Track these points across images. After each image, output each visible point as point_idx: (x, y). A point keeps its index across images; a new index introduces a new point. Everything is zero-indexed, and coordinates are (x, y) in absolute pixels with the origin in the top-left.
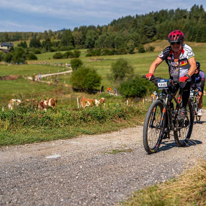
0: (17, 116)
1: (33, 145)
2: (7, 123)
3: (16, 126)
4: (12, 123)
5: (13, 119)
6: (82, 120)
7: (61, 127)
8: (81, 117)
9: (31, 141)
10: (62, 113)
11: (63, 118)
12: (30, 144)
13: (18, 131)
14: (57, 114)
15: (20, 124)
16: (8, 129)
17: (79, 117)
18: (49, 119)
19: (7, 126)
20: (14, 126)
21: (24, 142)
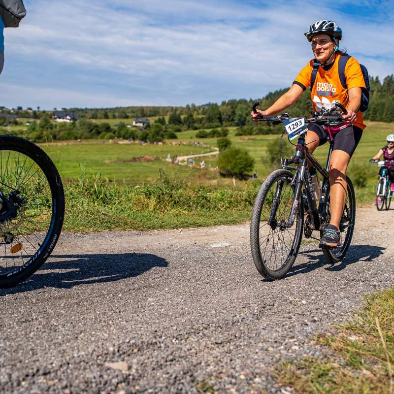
0: (164, 193)
1: (188, 230)
2: (153, 202)
3: (164, 206)
4: (159, 202)
5: (159, 196)
6: (247, 203)
7: (222, 211)
8: (246, 200)
9: (185, 225)
10: (221, 193)
11: (223, 199)
12: (184, 229)
13: (167, 211)
14: (214, 195)
15: (169, 203)
16: (154, 209)
17: (244, 199)
18: (206, 199)
19: (152, 206)
20: (162, 206)
21: (176, 226)
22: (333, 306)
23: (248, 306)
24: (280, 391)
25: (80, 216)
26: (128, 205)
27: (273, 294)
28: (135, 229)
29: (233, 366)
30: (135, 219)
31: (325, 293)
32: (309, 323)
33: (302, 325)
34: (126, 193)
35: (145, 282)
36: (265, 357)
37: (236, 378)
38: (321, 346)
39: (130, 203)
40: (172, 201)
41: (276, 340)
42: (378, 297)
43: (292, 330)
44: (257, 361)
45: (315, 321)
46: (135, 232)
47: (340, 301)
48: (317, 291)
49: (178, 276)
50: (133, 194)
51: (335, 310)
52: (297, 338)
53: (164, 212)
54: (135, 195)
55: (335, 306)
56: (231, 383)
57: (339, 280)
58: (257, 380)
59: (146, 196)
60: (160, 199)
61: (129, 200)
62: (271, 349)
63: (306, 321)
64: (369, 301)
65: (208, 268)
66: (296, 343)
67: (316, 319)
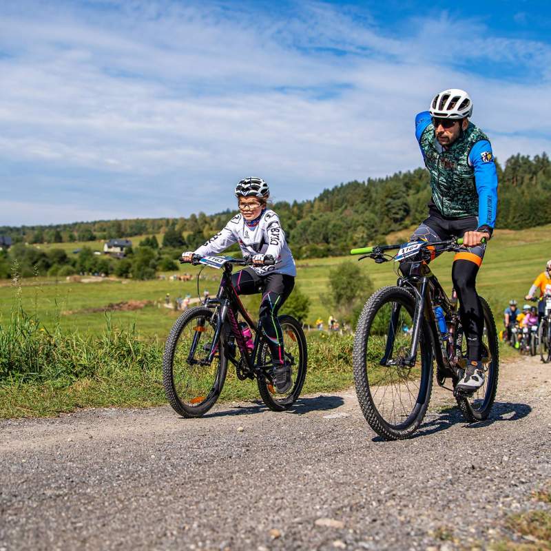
24: (524, 539)
25: (124, 385)
29: (456, 523)
32: (518, 484)
33: (510, 486)
36: (487, 513)
37: (466, 531)
38: (545, 502)
41: (488, 500)
43: (501, 490)
44: (479, 518)
45: (523, 483)
52: (513, 496)
56: (464, 535)
58: (491, 531)
62: (488, 507)
63: (513, 482)
66: (514, 501)
67: (523, 480)
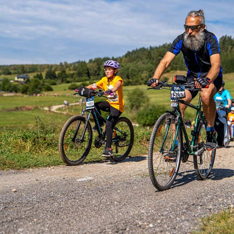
0: (39, 137)
1: (59, 167)
2: (29, 145)
3: (38, 147)
4: (35, 145)
5: (35, 140)
9: (56, 164)
12: (55, 167)
13: (42, 152)
15: (43, 145)
16: (30, 151)
19: (28, 148)
20: (37, 148)
21: (49, 164)
22: (175, 228)
23: (104, 231)
26: (7, 148)
27: (126, 220)
28: (13, 168)
30: (13, 160)
31: (169, 217)
34: (6, 138)
35: (17, 215)
39: (9, 146)
40: (46, 143)
42: (213, 219)
46: (13, 171)
47: (181, 224)
48: (163, 215)
49: (47, 207)
50: (12, 138)
51: (177, 231)
53: (38, 153)
54: (13, 140)
55: (177, 228)
57: (182, 205)
59: (23, 140)
60: (35, 142)
61: (8, 144)
64: (205, 223)
65: (73, 199)
